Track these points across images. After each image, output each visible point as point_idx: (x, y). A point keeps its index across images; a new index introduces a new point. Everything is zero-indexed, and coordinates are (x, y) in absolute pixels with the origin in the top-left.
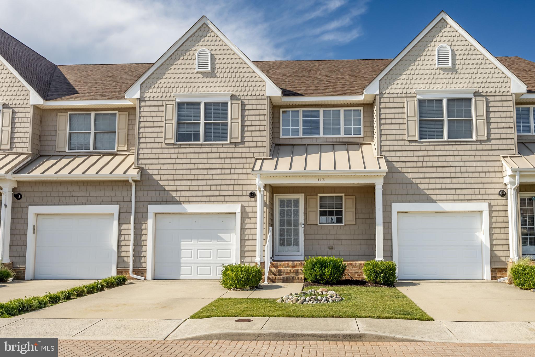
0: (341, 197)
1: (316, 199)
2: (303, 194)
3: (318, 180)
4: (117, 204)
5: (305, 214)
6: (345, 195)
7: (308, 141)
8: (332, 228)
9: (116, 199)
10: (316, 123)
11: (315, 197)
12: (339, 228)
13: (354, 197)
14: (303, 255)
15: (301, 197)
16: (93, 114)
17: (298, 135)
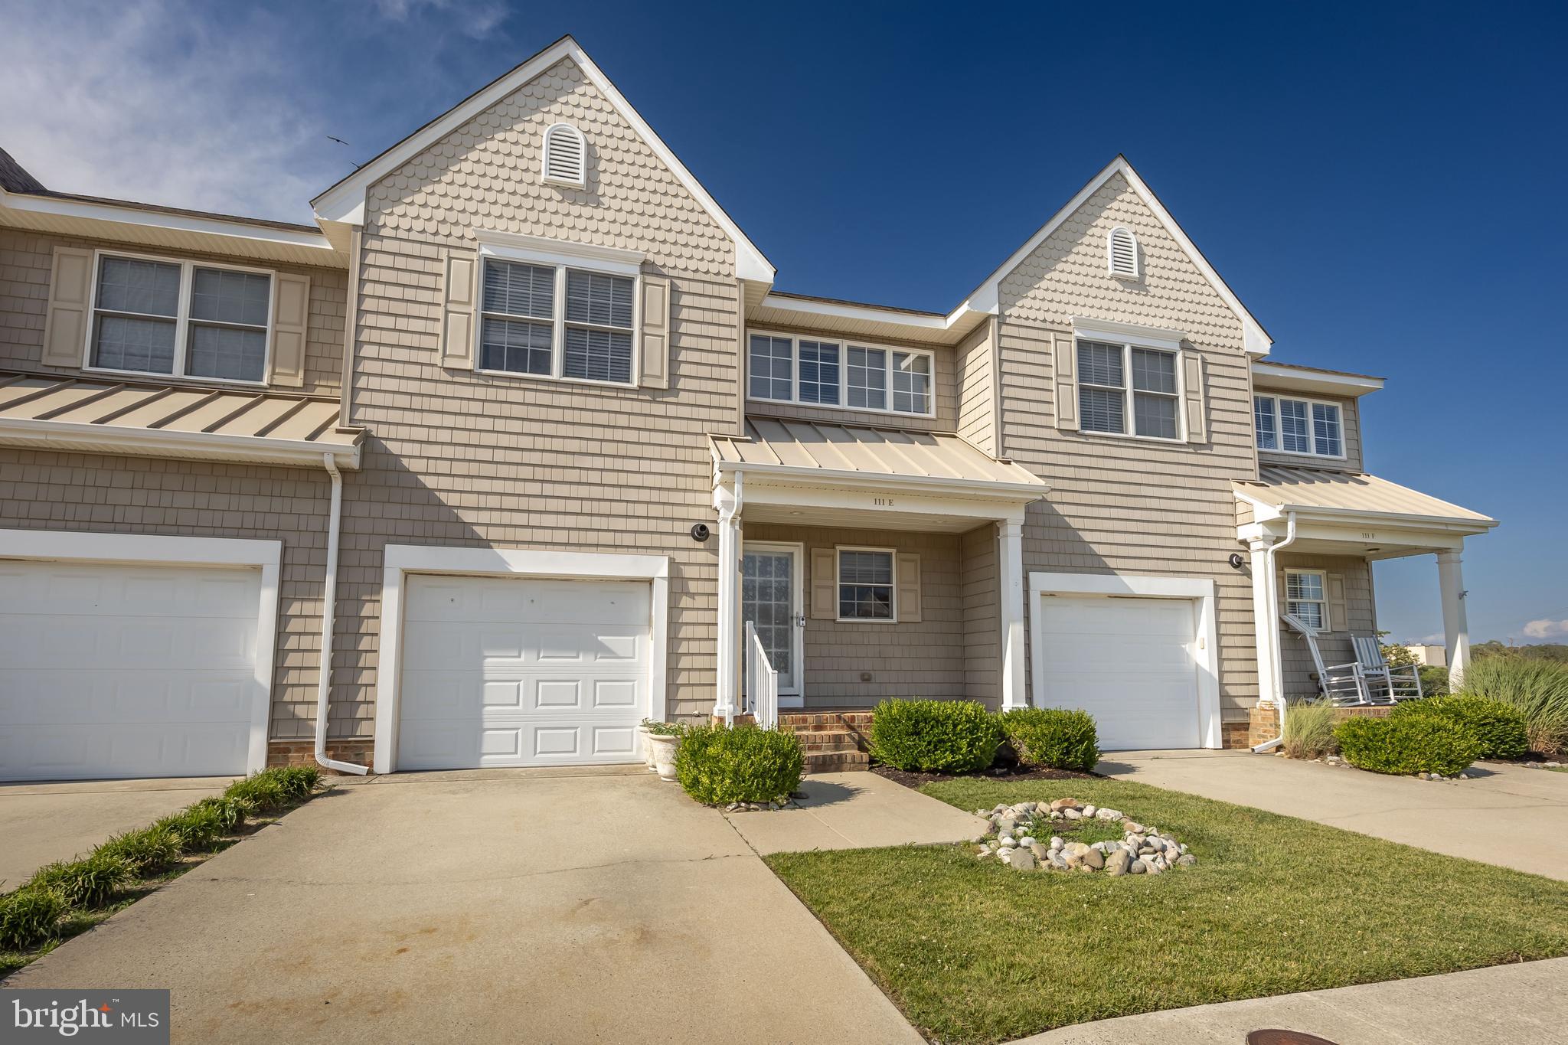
0: (889, 555)
1: (833, 557)
2: (801, 544)
3: (878, 503)
4: (276, 538)
5: (808, 593)
6: (898, 551)
7: (812, 415)
8: (868, 628)
9: (271, 521)
10: (832, 374)
11: (829, 551)
12: (885, 629)
13: (917, 557)
14: (802, 695)
15: (798, 550)
16: (188, 267)
17: (789, 398)
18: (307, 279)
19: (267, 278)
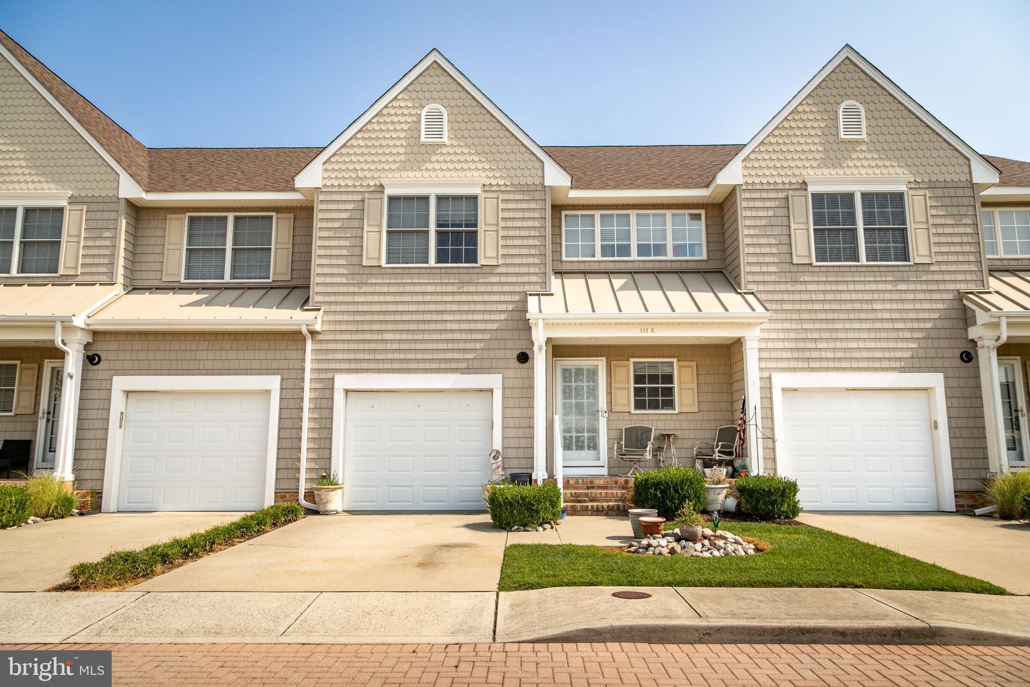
0: (672, 363)
1: (628, 367)
2: (604, 359)
3: (643, 331)
4: (278, 374)
5: (609, 393)
6: (678, 361)
7: (611, 267)
8: (656, 417)
9: (275, 365)
10: (625, 235)
11: (625, 363)
12: (669, 417)
13: (694, 364)
14: (606, 466)
15: (601, 363)
16: (231, 217)
17: (593, 256)
18: (292, 215)
19: (271, 217)
